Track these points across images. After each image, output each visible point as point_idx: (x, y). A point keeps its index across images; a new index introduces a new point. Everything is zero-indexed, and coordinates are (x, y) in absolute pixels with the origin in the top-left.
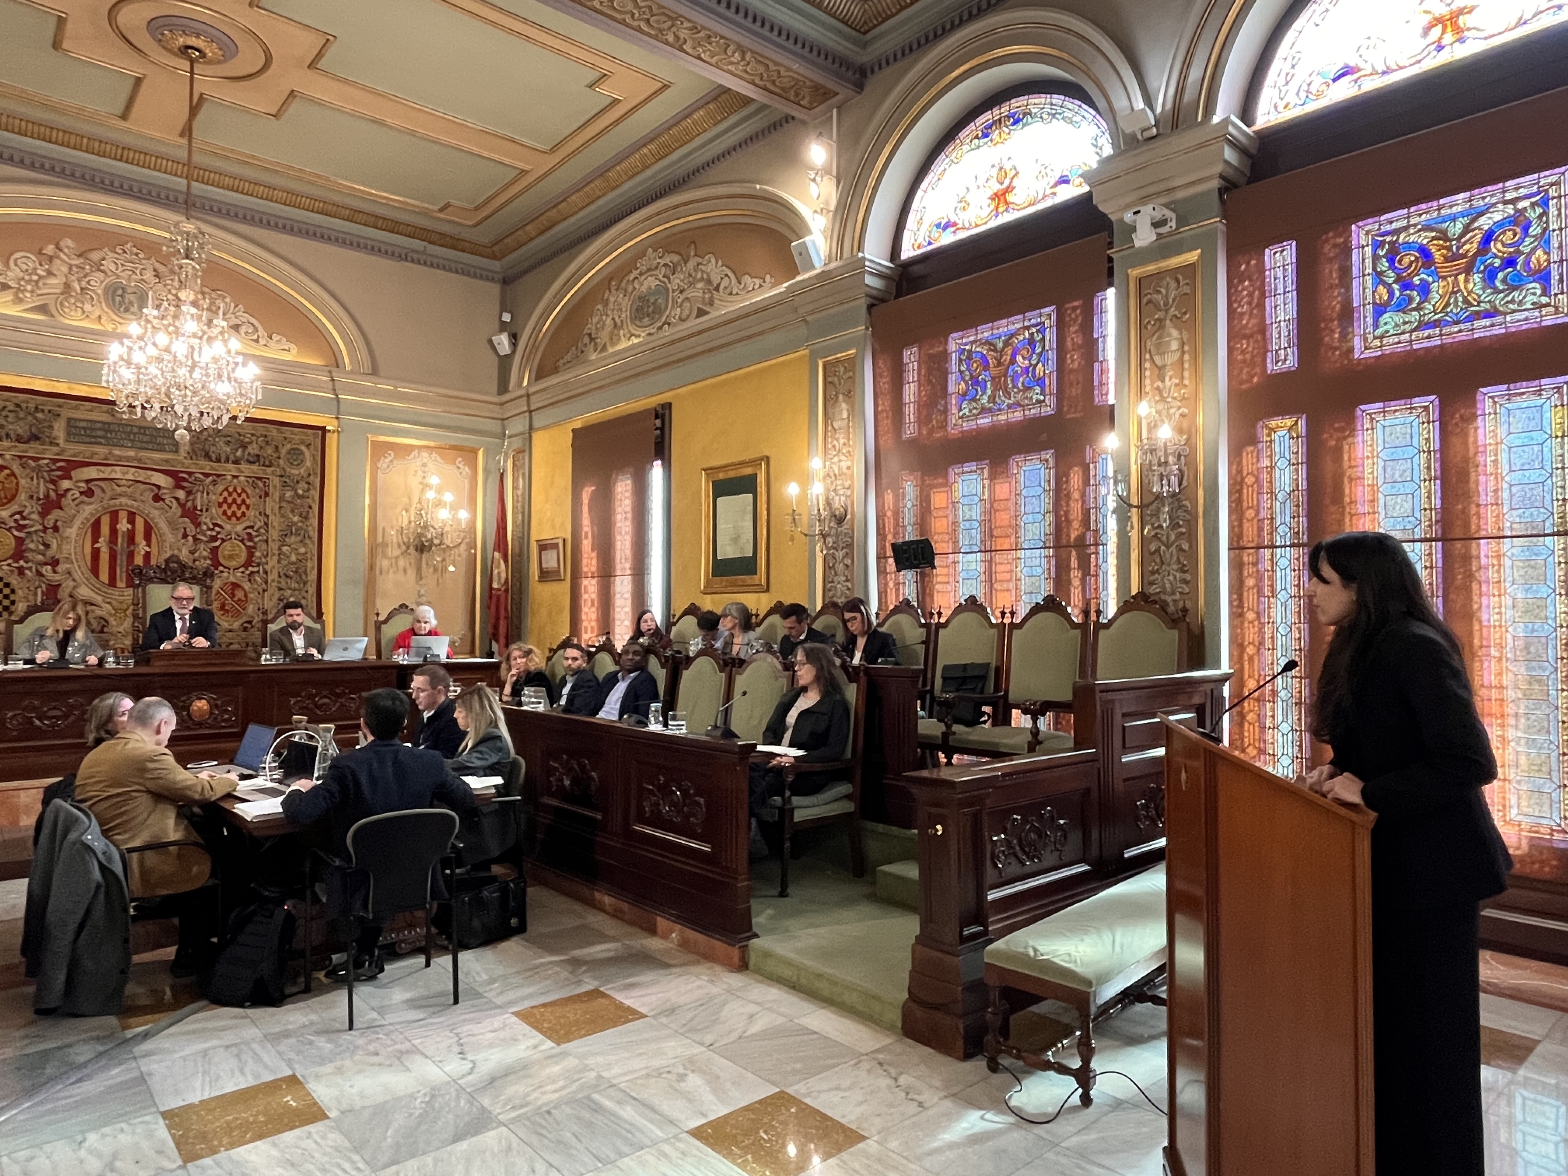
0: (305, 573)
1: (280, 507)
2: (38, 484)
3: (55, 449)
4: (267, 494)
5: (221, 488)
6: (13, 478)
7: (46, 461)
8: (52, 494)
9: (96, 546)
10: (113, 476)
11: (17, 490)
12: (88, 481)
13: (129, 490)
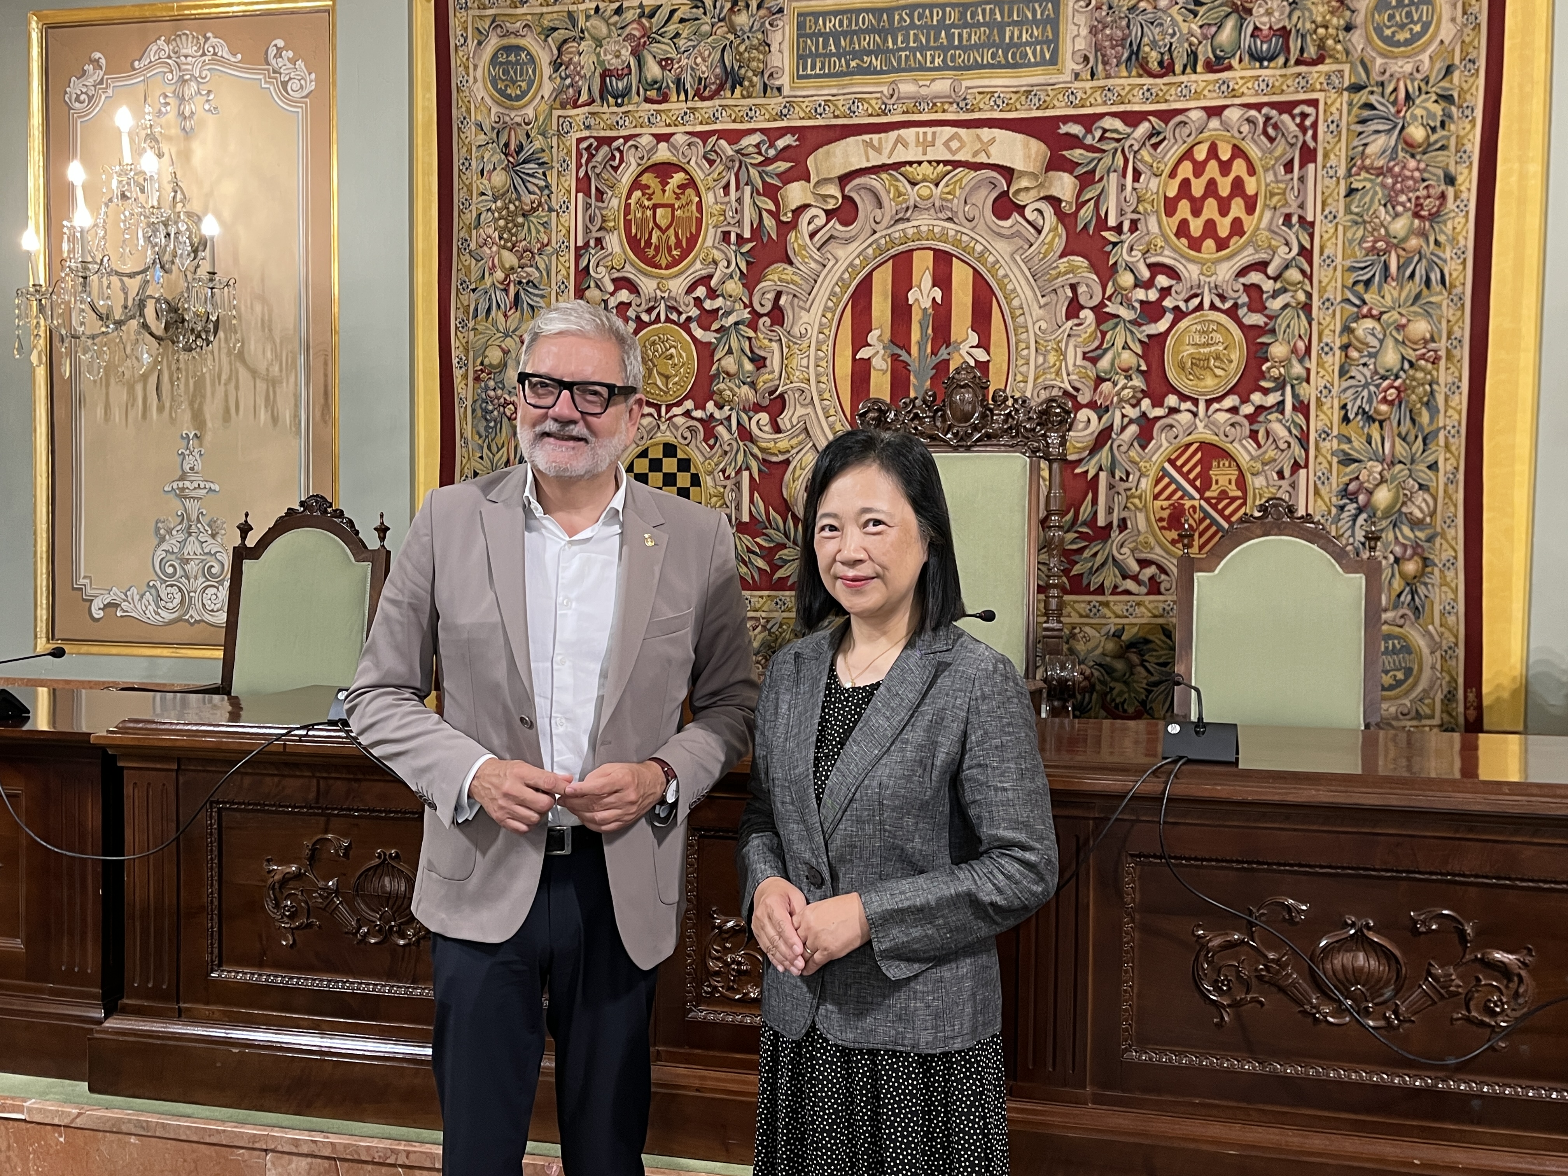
0: (1429, 404)
1: (1351, 192)
2: (739, 200)
3: (775, 103)
4: (1308, 155)
5: (1172, 152)
6: (690, 191)
7: (756, 138)
8: (769, 222)
9: (863, 354)
10: (901, 155)
11: (699, 221)
12: (844, 179)
13: (937, 192)
